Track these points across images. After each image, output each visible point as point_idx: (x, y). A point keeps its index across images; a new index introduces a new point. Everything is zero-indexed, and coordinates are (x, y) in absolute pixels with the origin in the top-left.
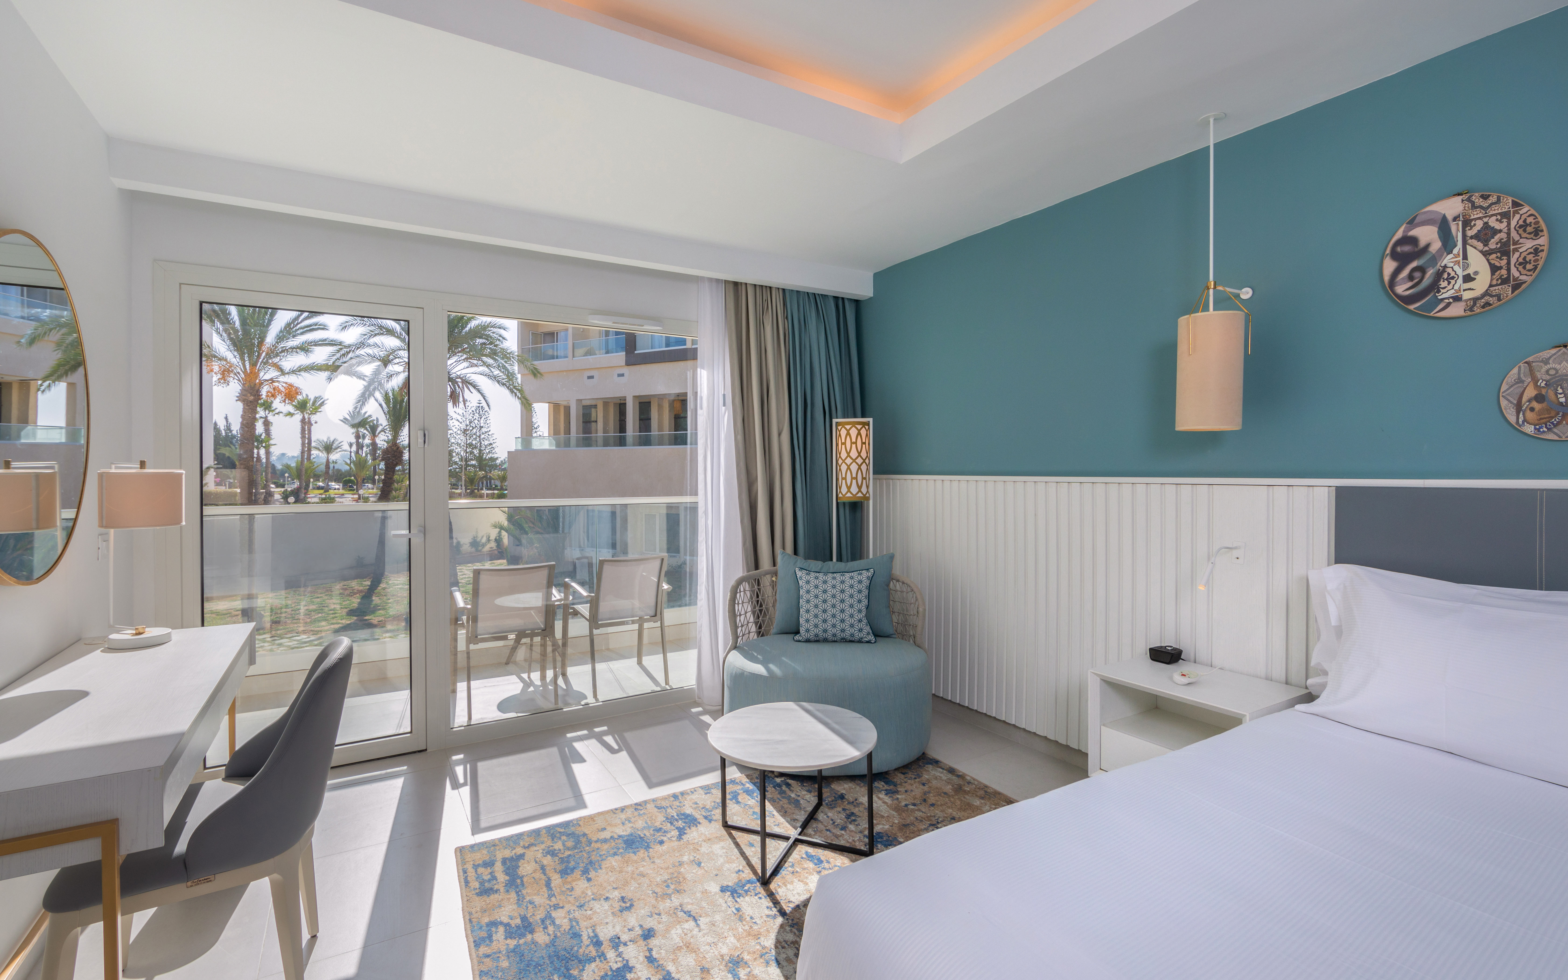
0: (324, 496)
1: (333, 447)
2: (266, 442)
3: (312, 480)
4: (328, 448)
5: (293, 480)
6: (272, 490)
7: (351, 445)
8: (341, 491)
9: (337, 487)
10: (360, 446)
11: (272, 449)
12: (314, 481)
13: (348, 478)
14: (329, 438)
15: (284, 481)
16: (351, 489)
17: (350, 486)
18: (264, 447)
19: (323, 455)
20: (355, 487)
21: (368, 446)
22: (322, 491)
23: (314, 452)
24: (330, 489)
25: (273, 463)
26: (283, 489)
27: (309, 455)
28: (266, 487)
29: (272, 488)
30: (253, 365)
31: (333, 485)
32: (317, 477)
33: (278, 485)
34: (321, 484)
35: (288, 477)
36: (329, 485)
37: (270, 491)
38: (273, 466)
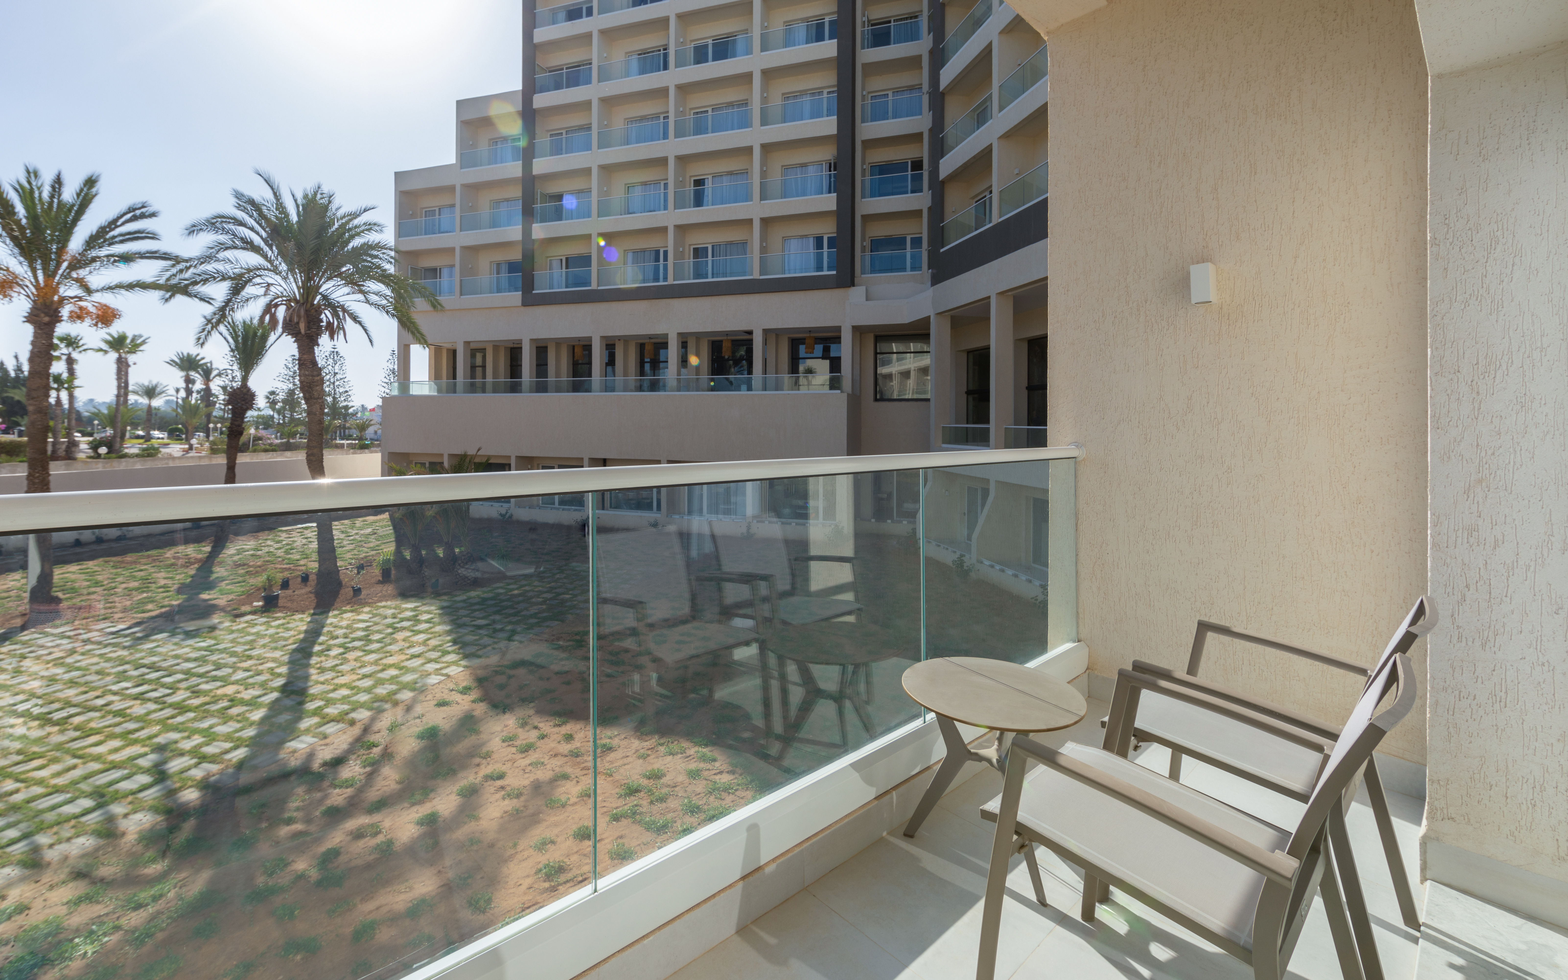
0: (145, 446)
1: (157, 391)
2: (68, 383)
3: (129, 428)
4: (151, 392)
5: (105, 428)
6: (77, 439)
7: (178, 391)
8: (166, 441)
9: (161, 436)
10: (189, 392)
11: (77, 393)
12: (132, 429)
13: (174, 426)
14: (150, 382)
15: (93, 429)
16: (179, 439)
17: (177, 436)
18: (66, 389)
19: (144, 401)
20: (184, 436)
21: (198, 392)
22: (141, 441)
23: (132, 398)
24: (152, 438)
25: (78, 409)
26: (91, 439)
27: (126, 400)
28: (69, 435)
29: (77, 436)
30: (50, 275)
31: (156, 433)
32: (135, 426)
33: (84, 434)
34: (141, 433)
35: (98, 425)
36: (150, 434)
37: (74, 440)
38: (78, 413)
